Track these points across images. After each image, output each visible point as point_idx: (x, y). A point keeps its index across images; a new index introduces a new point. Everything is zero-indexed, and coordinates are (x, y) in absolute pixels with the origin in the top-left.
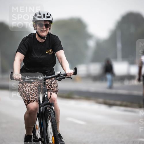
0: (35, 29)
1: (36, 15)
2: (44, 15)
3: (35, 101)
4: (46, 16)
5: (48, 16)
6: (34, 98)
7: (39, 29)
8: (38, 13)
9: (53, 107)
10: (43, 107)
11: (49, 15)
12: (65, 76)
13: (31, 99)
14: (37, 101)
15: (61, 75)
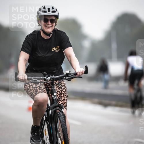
2: (49, 9)
4: (51, 10)
5: (53, 10)
8: (43, 7)
9: (63, 110)
10: (52, 110)
12: (75, 75)
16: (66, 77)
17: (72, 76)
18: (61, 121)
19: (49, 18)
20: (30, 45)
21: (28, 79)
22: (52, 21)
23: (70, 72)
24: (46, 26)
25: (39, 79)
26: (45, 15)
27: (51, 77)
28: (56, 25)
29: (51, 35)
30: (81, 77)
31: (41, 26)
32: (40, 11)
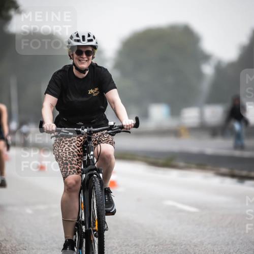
0: (71, 58)
1: (71, 37)
2: (83, 37)
3: (75, 172)
4: (87, 38)
5: (89, 38)
6: (74, 167)
7: (76, 58)
8: (75, 35)
9: (101, 175)
10: (86, 174)
11: (91, 38)
12: (122, 129)
13: (69, 170)
14: (78, 172)
15: (116, 127)
16: (108, 131)
17: (117, 130)
18: (96, 189)
19: (84, 50)
20: (57, 85)
21: (56, 131)
22: (89, 53)
23: (115, 125)
24: (80, 60)
25: (71, 131)
26: (78, 46)
27: (88, 129)
28: (93, 58)
29: (87, 72)
30: (129, 132)
31: (73, 59)
32: (72, 39)
